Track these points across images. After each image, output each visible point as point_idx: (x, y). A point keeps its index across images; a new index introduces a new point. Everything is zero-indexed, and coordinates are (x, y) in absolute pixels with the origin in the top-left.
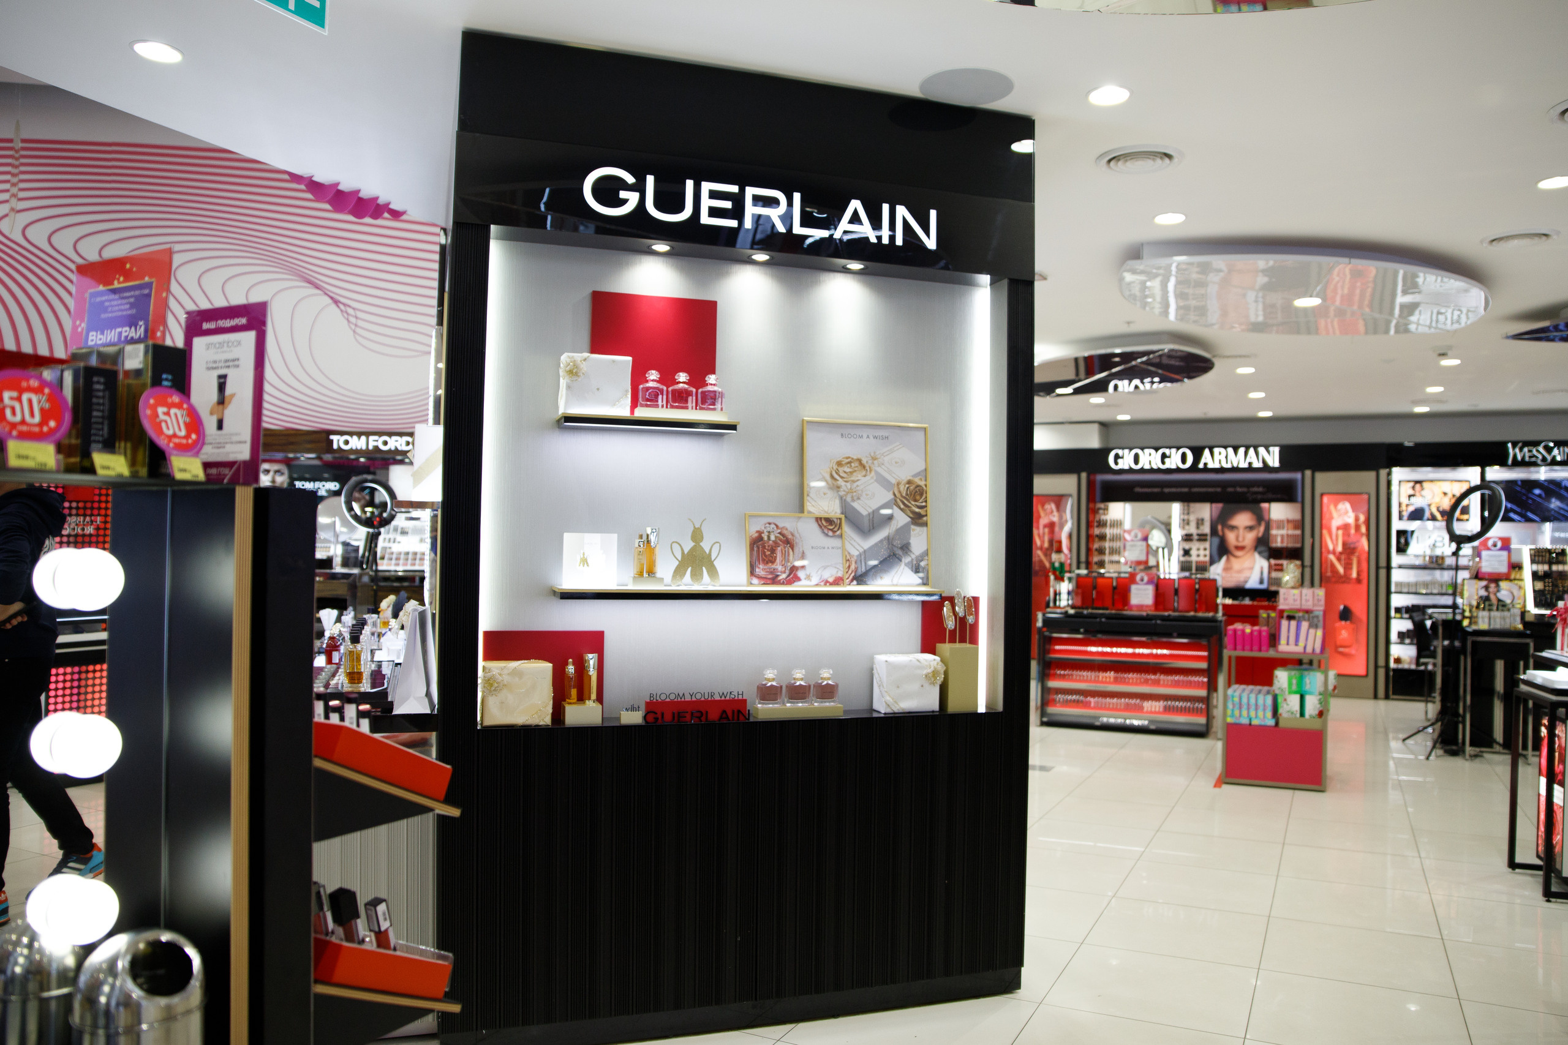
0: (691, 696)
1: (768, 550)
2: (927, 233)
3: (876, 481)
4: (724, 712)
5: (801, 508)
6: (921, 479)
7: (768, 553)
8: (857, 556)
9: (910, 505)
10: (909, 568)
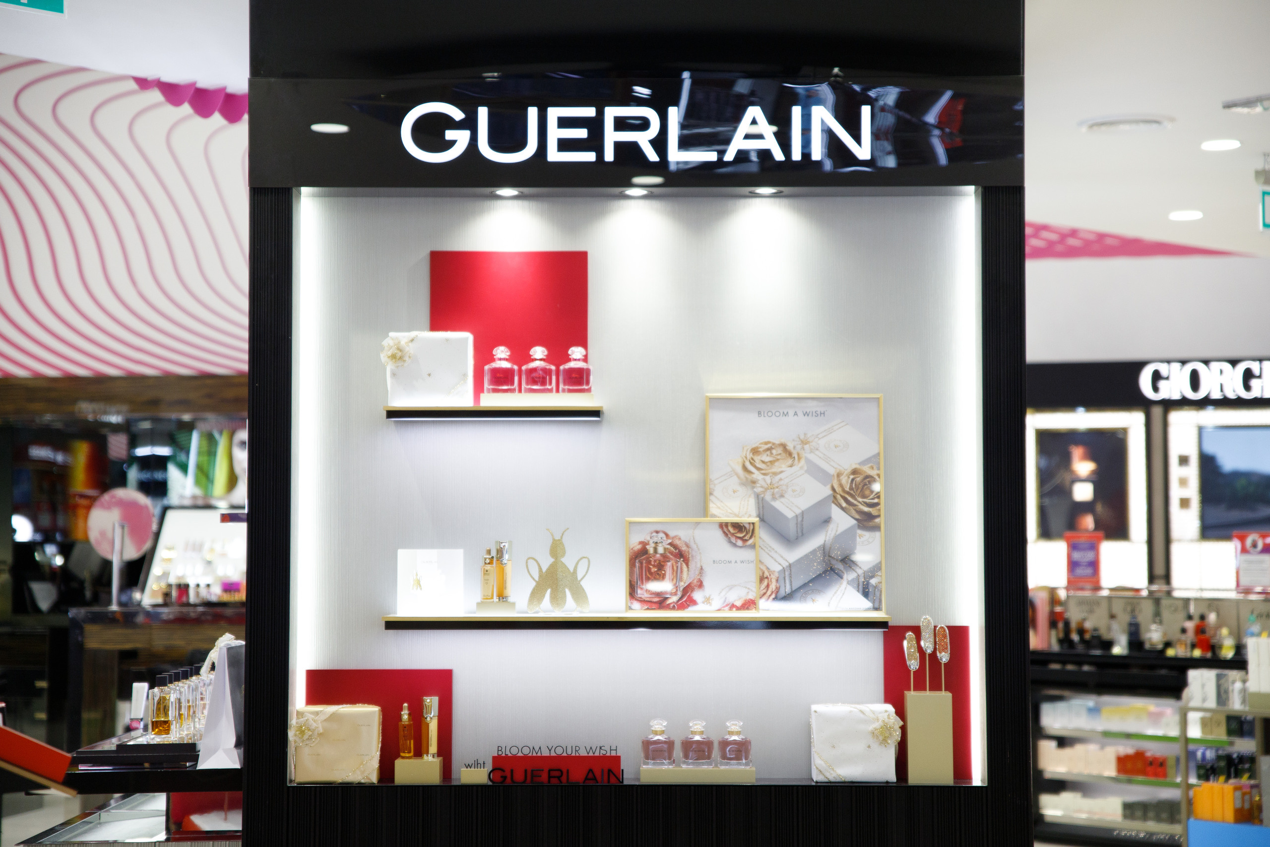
0: (550, 751)
1: (654, 566)
2: (857, 138)
3: (806, 471)
4: (591, 771)
5: (705, 512)
6: (872, 468)
7: (654, 570)
8: (779, 572)
9: (855, 502)
10: (854, 587)
